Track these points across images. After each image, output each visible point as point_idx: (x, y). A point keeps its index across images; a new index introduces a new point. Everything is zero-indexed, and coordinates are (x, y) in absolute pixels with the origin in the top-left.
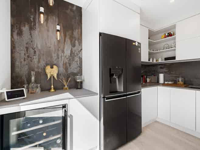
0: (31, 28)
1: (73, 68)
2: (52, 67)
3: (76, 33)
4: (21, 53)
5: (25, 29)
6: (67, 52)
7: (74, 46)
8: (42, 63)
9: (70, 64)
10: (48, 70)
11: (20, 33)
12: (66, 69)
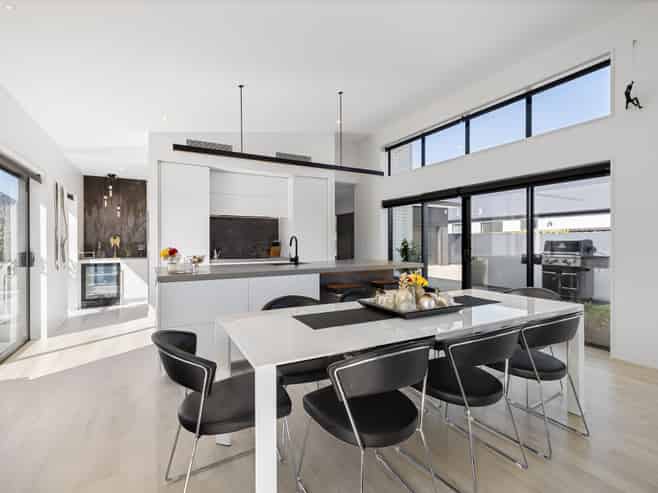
0: (99, 208)
1: (137, 238)
2: (115, 238)
3: (140, 206)
4: (91, 226)
5: (94, 209)
6: (131, 225)
7: (137, 217)
8: (108, 234)
9: (134, 233)
10: (112, 240)
11: (90, 213)
12: (130, 239)
